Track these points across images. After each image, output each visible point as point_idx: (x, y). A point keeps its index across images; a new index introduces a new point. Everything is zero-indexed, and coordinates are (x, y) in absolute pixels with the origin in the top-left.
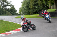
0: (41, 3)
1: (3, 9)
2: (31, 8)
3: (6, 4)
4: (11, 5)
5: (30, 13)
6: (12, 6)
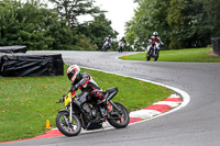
0: (216, 6)
1: (63, 24)
2: (173, 24)
3: (75, 6)
4: (95, 10)
5: (169, 42)
6: (97, 15)
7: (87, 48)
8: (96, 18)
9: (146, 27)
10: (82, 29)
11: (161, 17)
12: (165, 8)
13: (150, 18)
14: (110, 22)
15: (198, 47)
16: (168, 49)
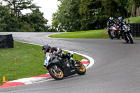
0: (109, 3)
1: (12, 15)
2: (83, 14)
4: (33, 6)
5: (80, 26)
7: (28, 31)
8: (34, 11)
9: (66, 17)
10: (25, 18)
11: (75, 10)
12: (77, 5)
13: (68, 11)
14: (43, 14)
15: (99, 29)
16: (79, 30)
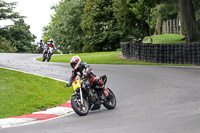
0: (125, 14)
2: (86, 29)
4: (15, 16)
5: (82, 46)
7: (7, 50)
8: (16, 23)
9: (62, 32)
11: (75, 23)
12: (79, 15)
13: (65, 23)
14: (29, 27)
15: (109, 50)
16: (81, 52)
